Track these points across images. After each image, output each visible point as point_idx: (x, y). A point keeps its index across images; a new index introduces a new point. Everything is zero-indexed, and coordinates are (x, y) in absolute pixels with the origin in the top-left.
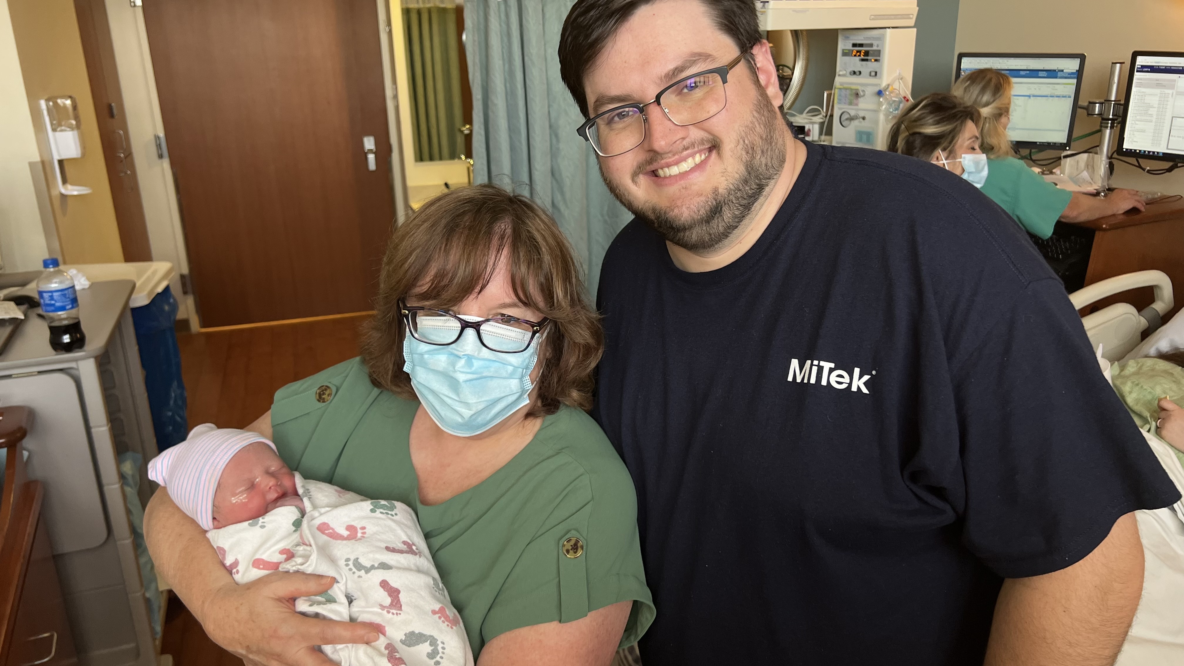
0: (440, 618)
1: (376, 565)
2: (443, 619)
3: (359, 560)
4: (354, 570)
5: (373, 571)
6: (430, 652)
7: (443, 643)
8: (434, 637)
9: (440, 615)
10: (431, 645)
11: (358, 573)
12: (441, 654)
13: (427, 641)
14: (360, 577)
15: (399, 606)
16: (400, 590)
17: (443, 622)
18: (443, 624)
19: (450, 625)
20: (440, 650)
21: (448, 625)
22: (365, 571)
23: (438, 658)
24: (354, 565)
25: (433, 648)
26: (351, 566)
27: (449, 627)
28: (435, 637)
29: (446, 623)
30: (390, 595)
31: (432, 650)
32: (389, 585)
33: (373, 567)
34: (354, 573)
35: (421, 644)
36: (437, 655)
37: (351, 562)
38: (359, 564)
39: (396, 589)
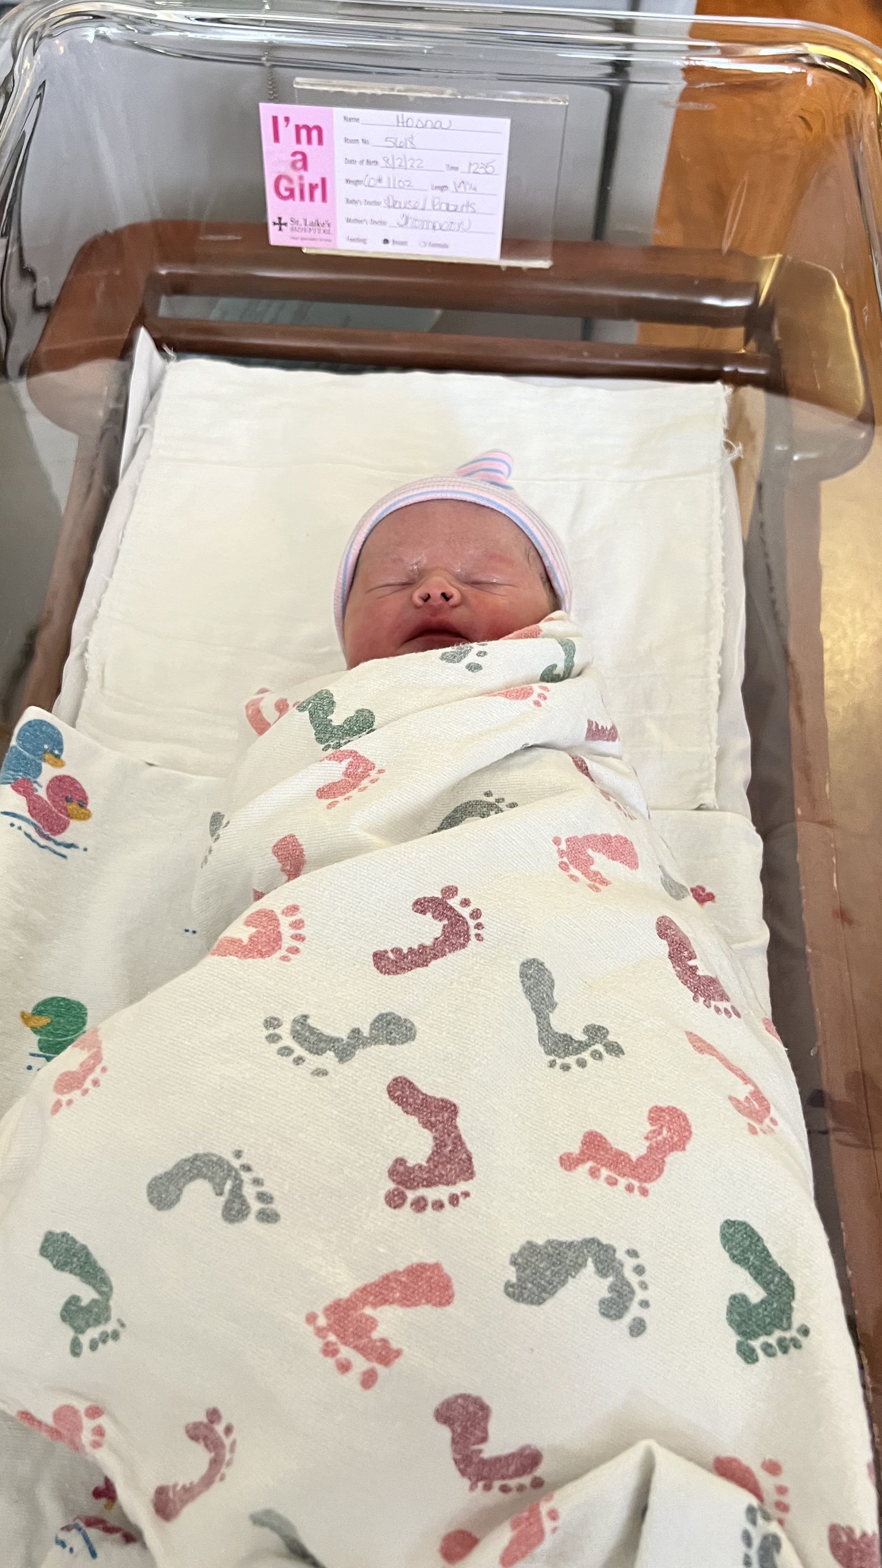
0: (594, 1173)
1: (366, 1032)
2: (605, 1172)
3: (310, 1022)
4: (299, 1051)
5: (360, 1053)
6: (607, 1295)
7: (633, 1253)
8: (599, 1243)
9: (590, 1164)
10: (602, 1272)
11: (313, 1061)
12: (640, 1295)
13: (583, 1265)
14: (321, 1072)
15: (464, 1156)
16: (455, 1101)
17: (612, 1182)
18: (615, 1188)
19: (636, 1184)
20: (633, 1279)
21: (630, 1188)
22: (337, 1054)
23: (634, 1311)
24: (296, 1035)
25: (611, 1279)
26: (288, 1041)
27: (636, 1191)
28: (605, 1242)
29: (623, 1182)
30: (428, 1125)
31: (612, 1288)
32: (419, 1091)
33: (357, 1039)
34: (299, 1060)
35: (570, 1279)
36: (631, 1299)
37: (285, 1031)
38: (312, 1030)
39: (442, 1100)
